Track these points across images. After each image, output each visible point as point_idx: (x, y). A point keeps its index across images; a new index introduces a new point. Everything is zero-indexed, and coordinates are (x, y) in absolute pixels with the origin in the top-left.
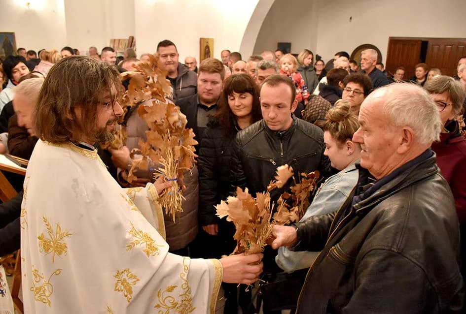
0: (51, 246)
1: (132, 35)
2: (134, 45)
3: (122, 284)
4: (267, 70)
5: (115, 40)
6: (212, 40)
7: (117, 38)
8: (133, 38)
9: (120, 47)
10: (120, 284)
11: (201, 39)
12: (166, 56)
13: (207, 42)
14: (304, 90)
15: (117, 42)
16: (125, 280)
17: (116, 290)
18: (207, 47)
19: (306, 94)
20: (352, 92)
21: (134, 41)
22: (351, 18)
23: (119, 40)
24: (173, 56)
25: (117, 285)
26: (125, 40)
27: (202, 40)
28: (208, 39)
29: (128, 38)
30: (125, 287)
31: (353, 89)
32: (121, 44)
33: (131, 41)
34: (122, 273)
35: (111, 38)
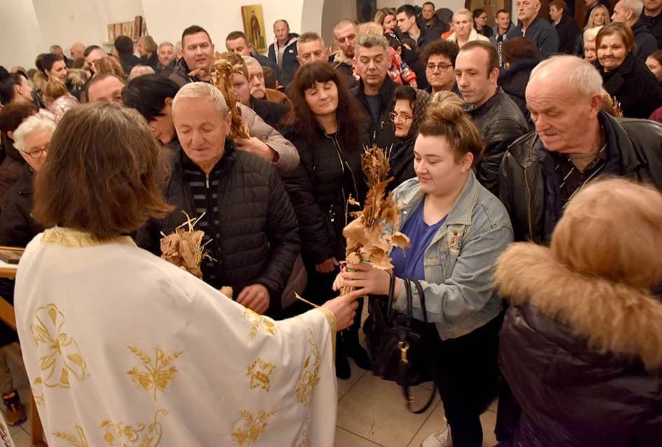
0: (150, 381)
1: (139, 15)
2: (145, 29)
3: (257, 377)
4: (373, 48)
5: (114, 26)
6: (260, 7)
7: (118, 21)
8: (141, 19)
10: (255, 380)
11: (242, 8)
12: (194, 47)
13: (253, 11)
14: (403, 69)
15: (118, 28)
16: (259, 373)
17: (252, 387)
18: (254, 19)
19: (408, 73)
20: (436, 67)
21: (143, 22)
23: (121, 25)
24: (205, 46)
25: (252, 382)
26: (129, 23)
27: (245, 10)
28: (253, 6)
29: (134, 19)
30: (261, 379)
31: (437, 64)
32: (125, 30)
33: (138, 23)
34: (253, 366)
35: (108, 23)
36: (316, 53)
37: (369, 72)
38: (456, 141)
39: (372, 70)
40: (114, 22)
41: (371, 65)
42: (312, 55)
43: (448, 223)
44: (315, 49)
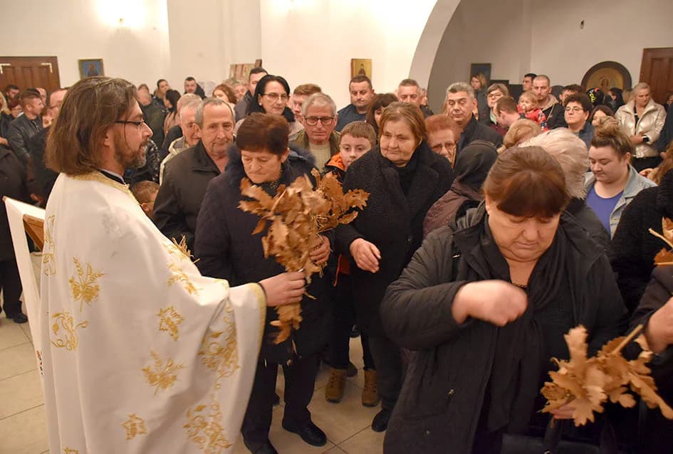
0: (80, 291)
1: (258, 58)
3: (167, 323)
5: (236, 66)
6: (369, 62)
7: (240, 62)
8: (261, 61)
9: (244, 74)
10: (164, 324)
11: (353, 60)
13: (362, 65)
15: (239, 69)
16: (169, 319)
17: (160, 330)
18: (362, 71)
22: (582, 23)
23: (243, 65)
25: (161, 324)
26: (249, 65)
27: (354, 61)
29: (254, 62)
30: (170, 326)
32: (245, 71)
34: (166, 311)
35: (231, 63)
36: (412, 96)
37: (454, 113)
38: (618, 147)
39: (456, 110)
40: (237, 63)
41: (456, 106)
42: (409, 97)
43: (626, 196)
44: (412, 93)
